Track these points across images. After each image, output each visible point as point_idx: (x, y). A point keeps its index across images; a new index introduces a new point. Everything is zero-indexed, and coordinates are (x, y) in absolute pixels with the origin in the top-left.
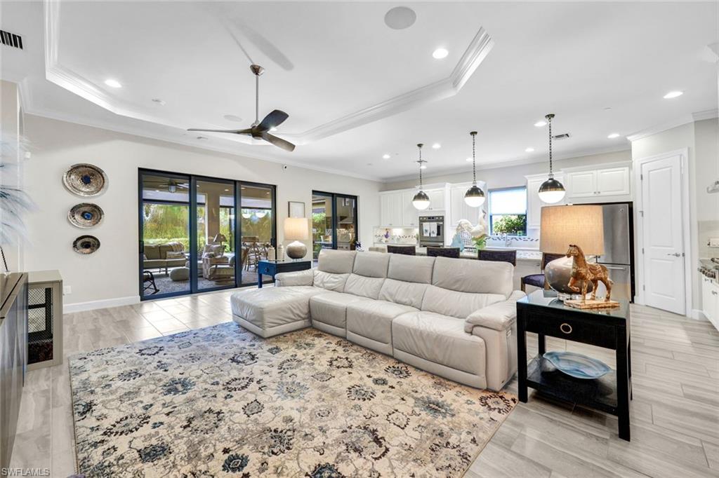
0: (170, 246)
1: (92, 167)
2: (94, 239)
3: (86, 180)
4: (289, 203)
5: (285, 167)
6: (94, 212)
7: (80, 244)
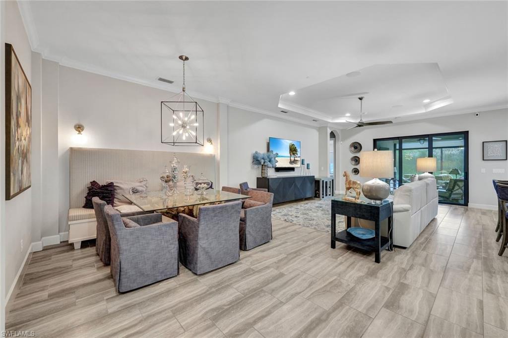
1: (358, 143)
2: (357, 169)
3: (356, 148)
4: (483, 143)
5: (477, 115)
6: (358, 159)
7: (354, 171)
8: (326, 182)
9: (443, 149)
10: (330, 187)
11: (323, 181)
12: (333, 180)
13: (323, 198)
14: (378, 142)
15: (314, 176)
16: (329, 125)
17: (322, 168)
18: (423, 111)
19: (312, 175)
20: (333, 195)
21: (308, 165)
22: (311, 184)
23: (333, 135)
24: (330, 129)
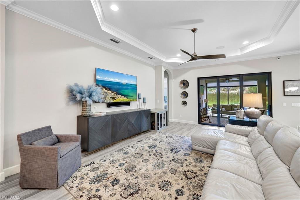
0: (236, 106)
1: (186, 80)
2: (185, 102)
3: (184, 84)
4: (284, 81)
5: (279, 58)
6: (186, 94)
7: (183, 103)
8: (161, 115)
9: (229, 88)
10: (164, 118)
11: (158, 114)
12: (167, 112)
13: (158, 129)
14: (200, 80)
15: (150, 110)
16: (163, 64)
17: (158, 101)
18: (239, 53)
19: (148, 108)
20: (167, 125)
21: (144, 99)
22: (147, 117)
23: (166, 74)
24: (165, 68)
